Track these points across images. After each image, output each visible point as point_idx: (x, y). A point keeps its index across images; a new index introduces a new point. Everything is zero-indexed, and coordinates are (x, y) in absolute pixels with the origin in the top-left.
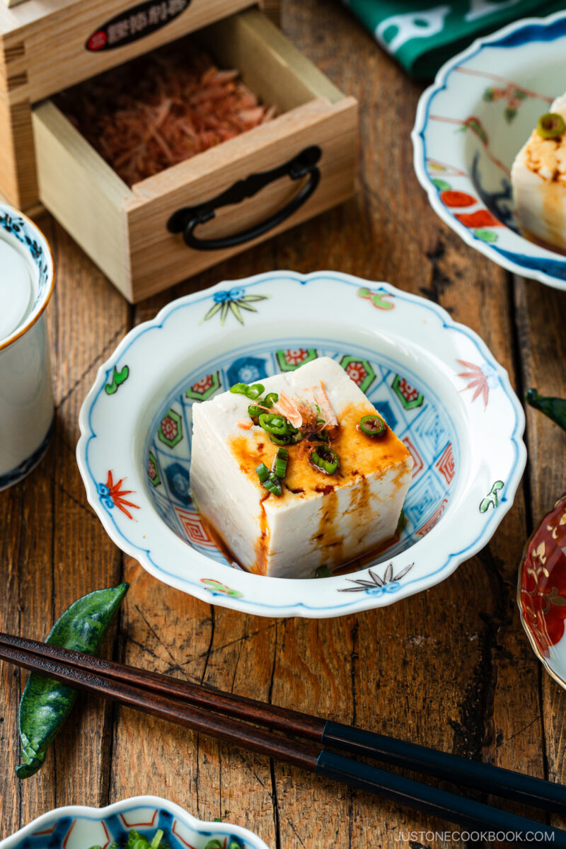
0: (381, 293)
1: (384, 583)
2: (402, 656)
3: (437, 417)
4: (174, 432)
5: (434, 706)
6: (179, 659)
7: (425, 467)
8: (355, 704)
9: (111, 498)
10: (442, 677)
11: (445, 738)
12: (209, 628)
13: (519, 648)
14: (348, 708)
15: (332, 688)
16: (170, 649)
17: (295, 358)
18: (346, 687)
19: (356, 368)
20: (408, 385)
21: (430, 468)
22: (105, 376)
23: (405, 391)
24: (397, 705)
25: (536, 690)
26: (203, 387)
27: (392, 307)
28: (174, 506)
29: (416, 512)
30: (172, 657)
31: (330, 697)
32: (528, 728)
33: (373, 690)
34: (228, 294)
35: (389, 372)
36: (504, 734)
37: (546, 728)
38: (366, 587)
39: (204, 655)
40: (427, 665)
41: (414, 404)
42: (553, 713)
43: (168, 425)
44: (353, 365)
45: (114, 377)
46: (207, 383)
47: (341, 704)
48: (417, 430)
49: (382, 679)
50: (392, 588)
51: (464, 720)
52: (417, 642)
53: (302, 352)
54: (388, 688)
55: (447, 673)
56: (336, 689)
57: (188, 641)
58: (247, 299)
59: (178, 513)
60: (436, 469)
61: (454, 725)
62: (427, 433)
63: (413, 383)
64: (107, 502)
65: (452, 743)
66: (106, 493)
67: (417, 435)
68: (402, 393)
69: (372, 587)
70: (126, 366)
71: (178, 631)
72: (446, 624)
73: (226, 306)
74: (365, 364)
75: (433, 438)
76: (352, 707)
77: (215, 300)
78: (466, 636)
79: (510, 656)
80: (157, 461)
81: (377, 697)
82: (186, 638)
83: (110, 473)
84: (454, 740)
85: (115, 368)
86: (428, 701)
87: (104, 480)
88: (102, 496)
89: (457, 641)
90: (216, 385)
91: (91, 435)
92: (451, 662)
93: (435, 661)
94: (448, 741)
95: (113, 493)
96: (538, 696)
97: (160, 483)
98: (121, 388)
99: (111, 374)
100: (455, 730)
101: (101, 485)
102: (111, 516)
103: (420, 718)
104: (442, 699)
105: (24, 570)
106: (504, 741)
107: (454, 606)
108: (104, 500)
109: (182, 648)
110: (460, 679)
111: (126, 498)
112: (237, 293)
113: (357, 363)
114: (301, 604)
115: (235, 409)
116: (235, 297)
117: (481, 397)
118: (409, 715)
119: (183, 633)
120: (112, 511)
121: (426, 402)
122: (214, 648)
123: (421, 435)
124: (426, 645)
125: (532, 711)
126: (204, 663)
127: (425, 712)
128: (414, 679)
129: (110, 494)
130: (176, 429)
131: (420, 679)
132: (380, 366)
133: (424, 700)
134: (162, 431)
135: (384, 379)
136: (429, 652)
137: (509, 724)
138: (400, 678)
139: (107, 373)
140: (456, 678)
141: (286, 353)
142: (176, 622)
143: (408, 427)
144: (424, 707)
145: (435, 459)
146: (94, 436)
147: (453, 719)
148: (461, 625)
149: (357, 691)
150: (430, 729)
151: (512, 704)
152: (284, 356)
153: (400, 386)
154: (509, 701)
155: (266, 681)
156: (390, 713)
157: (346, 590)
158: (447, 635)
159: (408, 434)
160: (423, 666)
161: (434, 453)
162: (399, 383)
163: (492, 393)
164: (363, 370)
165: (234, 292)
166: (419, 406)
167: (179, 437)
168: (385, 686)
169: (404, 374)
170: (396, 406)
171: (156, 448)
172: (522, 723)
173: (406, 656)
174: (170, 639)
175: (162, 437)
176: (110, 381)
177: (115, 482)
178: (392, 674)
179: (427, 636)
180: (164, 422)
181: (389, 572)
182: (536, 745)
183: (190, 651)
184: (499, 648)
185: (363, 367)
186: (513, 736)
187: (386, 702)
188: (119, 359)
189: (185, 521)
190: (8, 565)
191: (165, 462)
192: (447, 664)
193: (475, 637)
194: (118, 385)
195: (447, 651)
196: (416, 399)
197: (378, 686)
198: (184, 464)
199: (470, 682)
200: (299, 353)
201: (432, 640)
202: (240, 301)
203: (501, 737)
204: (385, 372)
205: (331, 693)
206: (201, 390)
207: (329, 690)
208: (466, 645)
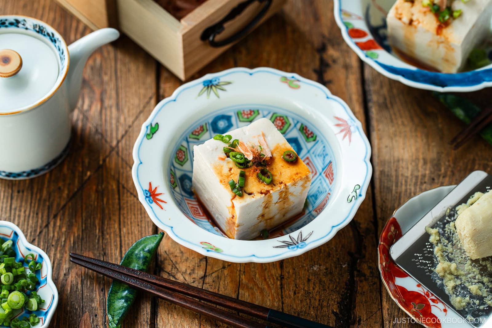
0: (293, 79)
1: (297, 243)
2: (307, 277)
3: (324, 147)
4: (183, 157)
5: (325, 304)
6: (189, 280)
7: (318, 174)
8: (283, 303)
9: (151, 198)
10: (328, 288)
11: (331, 321)
12: (205, 263)
13: (369, 271)
14: (279, 305)
15: (270, 295)
16: (184, 275)
17: (247, 115)
18: (278, 294)
19: (280, 120)
20: (308, 129)
21: (320, 174)
22: (146, 129)
23: (306, 132)
24: (305, 303)
25: (378, 294)
26: (198, 132)
27: (299, 87)
28: (184, 198)
29: (313, 198)
30: (185, 279)
31: (270, 300)
32: (374, 315)
33: (292, 296)
34: (211, 81)
35: (298, 122)
36: (362, 318)
37: (384, 315)
38: (288, 245)
39: (202, 278)
40: (320, 281)
41: (312, 139)
42: (387, 307)
43: (180, 154)
44: (278, 118)
45: (151, 129)
46: (200, 130)
47: (275, 303)
48: (313, 153)
49: (297, 289)
50: (302, 245)
51: (341, 311)
52: (315, 269)
53: (251, 111)
54: (300, 294)
55: (331, 285)
56: (273, 295)
57: (193, 270)
58: (221, 84)
59: (186, 201)
60: (324, 175)
61: (335, 314)
62: (318, 155)
63: (311, 128)
64: (149, 200)
65: (335, 324)
66: (148, 195)
67: (313, 156)
68: (305, 134)
69: (291, 245)
70: (157, 123)
71: (188, 265)
72: (330, 258)
73: (210, 88)
74: (285, 118)
75: (322, 158)
76: (281, 305)
77: (204, 85)
78: (341, 265)
79: (364, 275)
80: (175, 174)
81: (294, 299)
82: (192, 269)
83: (150, 184)
84: (336, 322)
85: (151, 125)
86: (321, 301)
87: (148, 188)
88: (147, 197)
89: (336, 268)
90: (205, 130)
91: (139, 162)
92: (333, 279)
93: (324, 279)
94: (332, 323)
95: (152, 195)
96: (379, 297)
97: (176, 186)
98: (155, 135)
99: (149, 128)
100: (336, 317)
101: (146, 190)
102: (152, 208)
103: (317, 310)
104: (329, 300)
105: (105, 233)
106: (362, 322)
107: (334, 248)
108: (147, 199)
109: (190, 274)
110: (338, 289)
111: (159, 197)
112: (216, 81)
113: (280, 117)
114: (254, 255)
115: (216, 149)
116: (214, 83)
117: (347, 137)
118: (312, 309)
119: (191, 266)
120: (152, 205)
121: (318, 139)
122: (207, 274)
123: (315, 156)
124: (320, 270)
125: (376, 306)
126: (202, 282)
127: (320, 307)
128: (314, 289)
129: (150, 196)
130: (184, 155)
131: (317, 289)
132: (293, 119)
133: (319, 300)
134: (177, 157)
135: (295, 126)
136: (321, 274)
137: (364, 313)
138: (306, 289)
139: (147, 127)
140: (336, 288)
141: (242, 112)
142: (187, 260)
143: (309, 152)
144: (319, 305)
145: (323, 169)
146: (141, 163)
147: (335, 311)
148: (338, 259)
149: (284, 296)
150: (322, 316)
151: (366, 302)
152: (241, 114)
153: (304, 130)
154: (364, 300)
155: (235, 292)
156: (301, 308)
157: (277, 247)
158: (331, 265)
159: (308, 155)
160: (318, 282)
161: (323, 166)
162: (303, 128)
163: (353, 135)
164: (284, 121)
165: (214, 80)
166: (314, 140)
167: (186, 160)
168: (298, 293)
169: (306, 123)
170: (302, 140)
171: (174, 167)
172: (371, 312)
173: (309, 277)
174: (184, 269)
175: (177, 161)
176: (149, 132)
177: (153, 189)
178: (302, 286)
179: (320, 265)
180: (178, 152)
181: (300, 236)
182: (379, 324)
183: (195, 276)
184: (359, 271)
185: (283, 119)
186: (367, 319)
187: (299, 302)
188: (153, 119)
189: (190, 205)
190: (96, 230)
191: (179, 174)
192: (331, 280)
193: (346, 265)
194: (153, 134)
195: (331, 273)
196: (312, 137)
197: (295, 293)
198: (189, 174)
199: (343, 290)
200: (249, 112)
201: (323, 268)
202: (217, 85)
203: (360, 320)
204: (296, 122)
205: (270, 298)
206: (197, 134)
207: (269, 296)
208: (341, 270)
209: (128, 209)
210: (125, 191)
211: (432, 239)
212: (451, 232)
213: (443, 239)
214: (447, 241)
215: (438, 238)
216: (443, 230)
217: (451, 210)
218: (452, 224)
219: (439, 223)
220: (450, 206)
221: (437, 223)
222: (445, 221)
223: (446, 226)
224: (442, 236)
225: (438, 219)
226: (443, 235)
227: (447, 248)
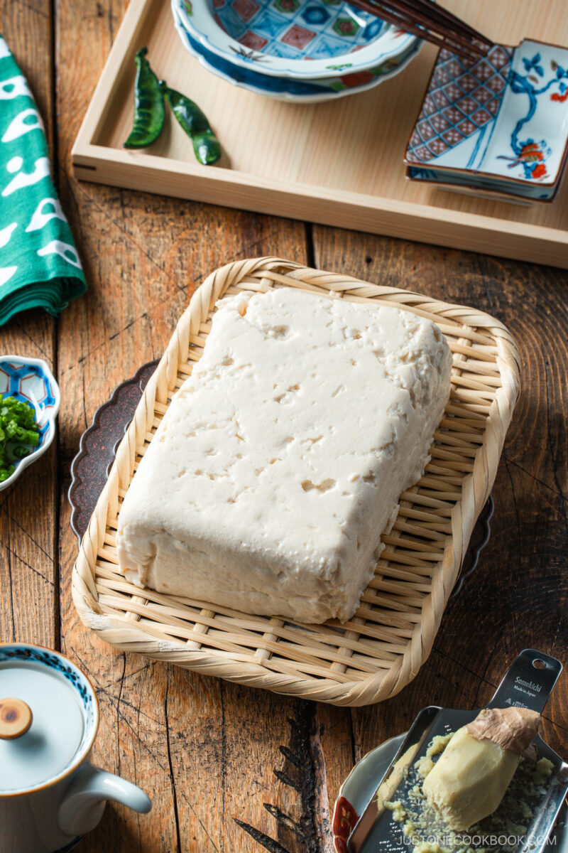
6: (103, 684)
8: (224, 710)
11: (285, 731)
12: (122, 660)
14: (219, 715)
15: (207, 699)
16: (96, 678)
18: (217, 699)
24: (252, 710)
30: (98, 683)
31: (208, 706)
32: (341, 722)
36: (325, 726)
39: (119, 680)
47: (214, 711)
51: (298, 717)
54: (246, 698)
56: (210, 701)
57: (108, 670)
61: (291, 723)
71: (101, 664)
76: (221, 713)
82: (106, 669)
84: (292, 731)
86: (273, 705)
103: (269, 720)
104: (283, 704)
106: (325, 731)
109: (104, 676)
118: (261, 716)
119: (105, 665)
122: (126, 675)
126: (120, 686)
127: (271, 713)
137: (327, 718)
142: (100, 657)
144: (270, 710)
147: (290, 718)
149: (224, 700)
155: (163, 697)
156: (248, 715)
172: (337, 718)
174: (96, 670)
183: (110, 678)
186: (331, 728)
187: (245, 708)
205: (208, 703)
209: (21, 584)
210: (18, 560)
211: (396, 816)
212: (417, 801)
213: (411, 812)
214: (415, 814)
215: (404, 813)
216: (406, 800)
217: (409, 770)
218: (416, 788)
219: (398, 791)
220: (406, 765)
221: (395, 793)
222: (406, 787)
223: (409, 793)
224: (407, 809)
225: (395, 786)
226: (408, 806)
227: (419, 823)
